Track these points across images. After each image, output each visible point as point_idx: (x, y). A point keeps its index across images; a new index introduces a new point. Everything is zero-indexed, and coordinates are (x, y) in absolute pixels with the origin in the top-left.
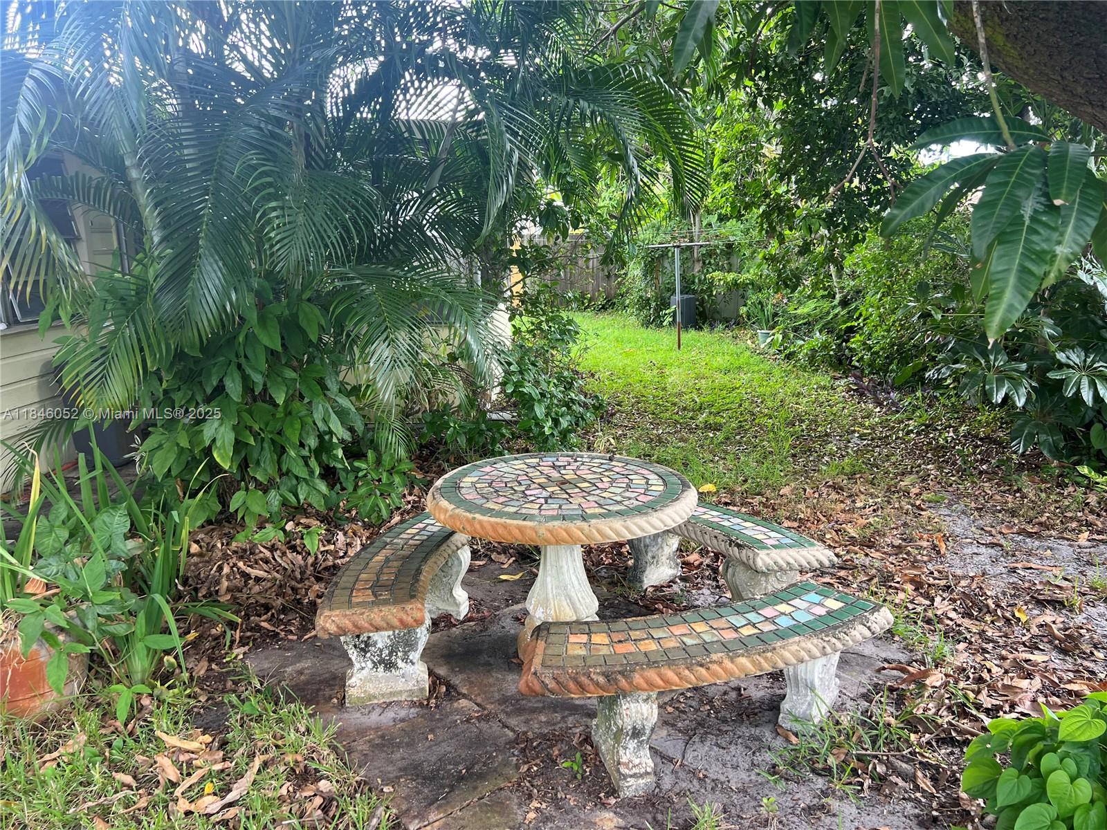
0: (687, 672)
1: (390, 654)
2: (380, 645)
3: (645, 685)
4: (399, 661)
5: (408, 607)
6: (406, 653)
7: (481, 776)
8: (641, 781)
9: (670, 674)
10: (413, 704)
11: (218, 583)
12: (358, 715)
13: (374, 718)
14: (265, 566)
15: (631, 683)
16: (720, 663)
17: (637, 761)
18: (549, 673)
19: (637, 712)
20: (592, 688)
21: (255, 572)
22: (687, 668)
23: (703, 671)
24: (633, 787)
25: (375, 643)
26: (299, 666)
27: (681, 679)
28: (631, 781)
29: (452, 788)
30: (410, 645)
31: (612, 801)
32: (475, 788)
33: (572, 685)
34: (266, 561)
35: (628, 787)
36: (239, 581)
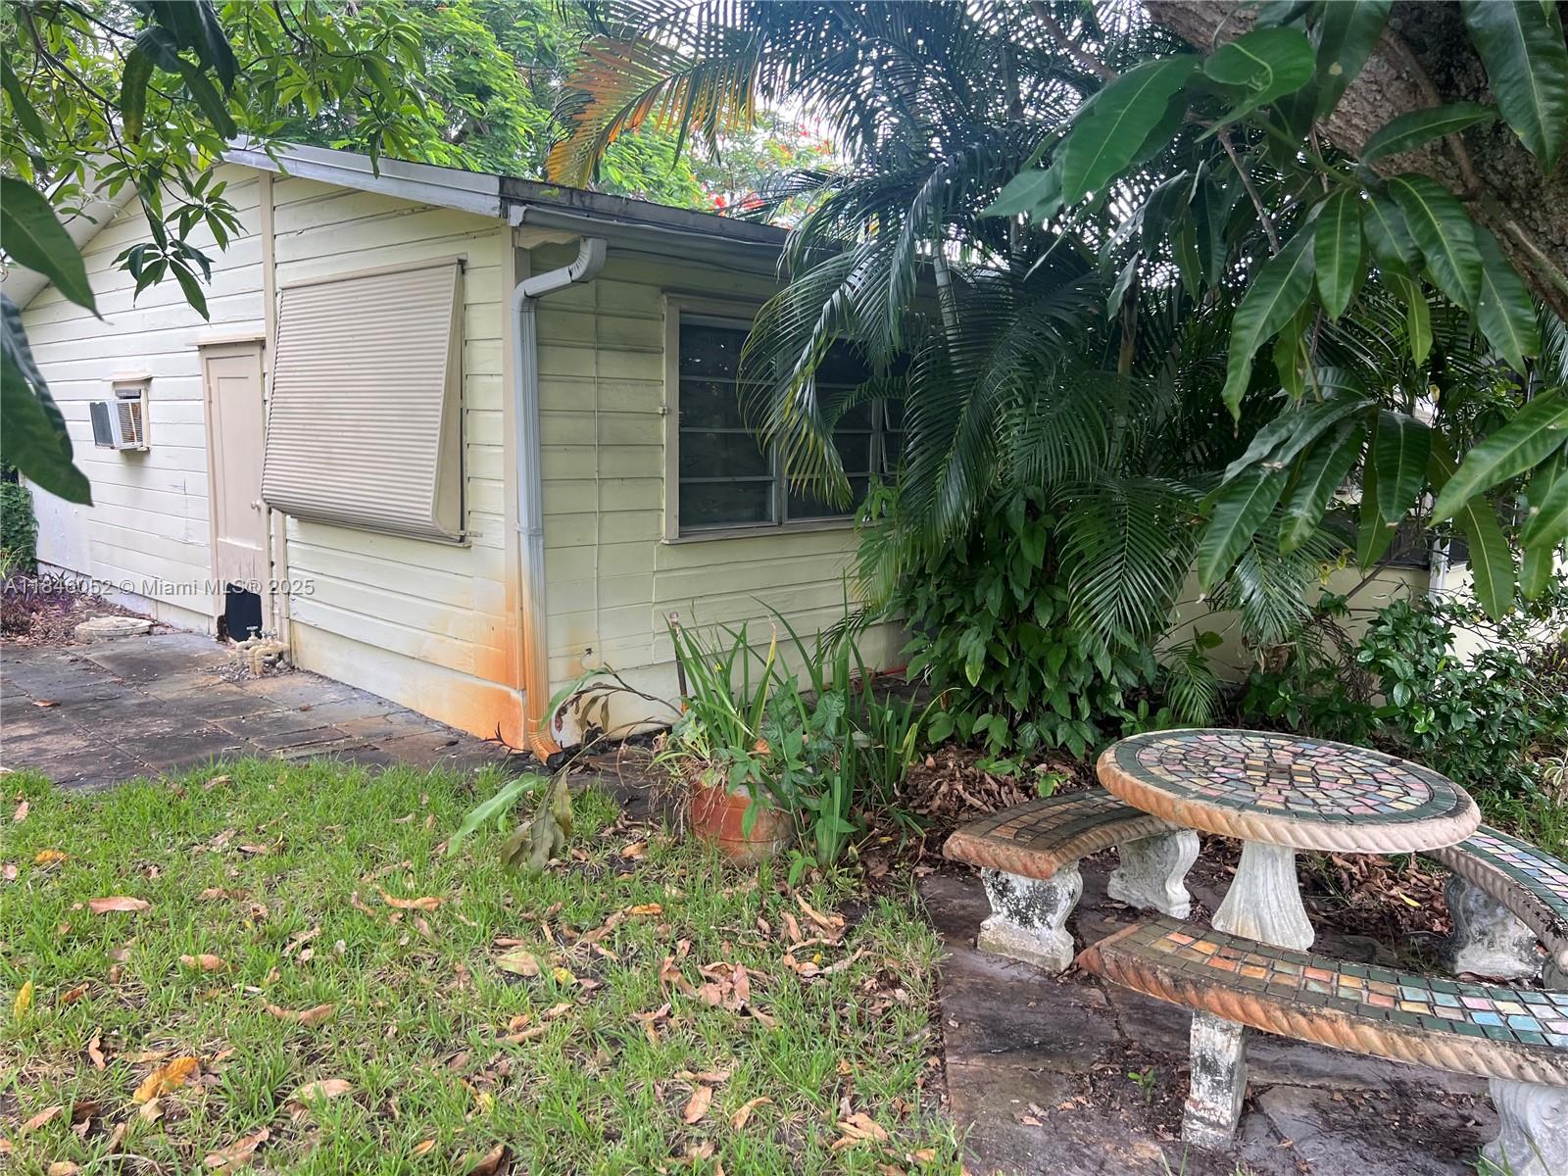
0: (1279, 1014)
1: (1028, 907)
2: (1018, 893)
3: (1219, 1008)
4: (1036, 920)
5: (1037, 855)
6: (1043, 912)
7: (1049, 1054)
8: (1209, 1130)
9: (1255, 1008)
10: (1042, 972)
11: (932, 798)
12: (984, 960)
13: (996, 969)
14: (986, 798)
15: (1201, 999)
16: (1332, 1021)
17: (1210, 1105)
18: (1112, 953)
19: (1209, 1039)
20: (1153, 986)
21: (971, 800)
22: (1282, 1010)
23: (1303, 1021)
24: (1196, 1133)
25: (1013, 891)
26: (966, 902)
27: (1269, 1019)
28: (1198, 1125)
29: (1011, 1050)
30: (1049, 906)
31: (1169, 1137)
32: (1034, 1060)
33: (1131, 974)
34: (989, 793)
35: (1192, 1130)
36: (954, 805)
